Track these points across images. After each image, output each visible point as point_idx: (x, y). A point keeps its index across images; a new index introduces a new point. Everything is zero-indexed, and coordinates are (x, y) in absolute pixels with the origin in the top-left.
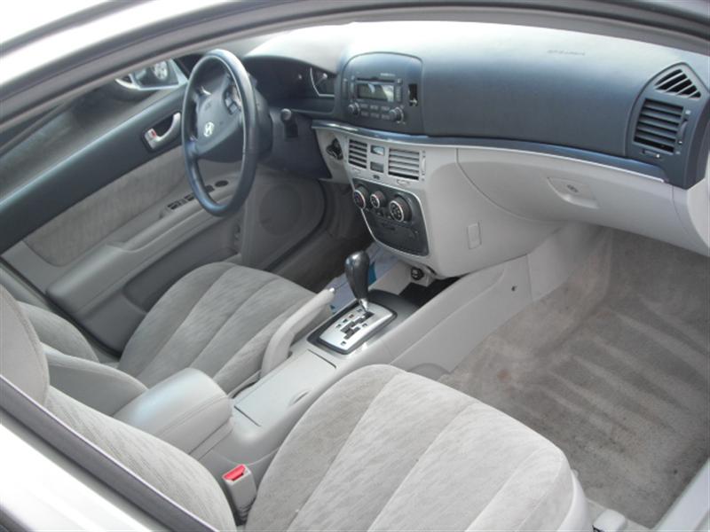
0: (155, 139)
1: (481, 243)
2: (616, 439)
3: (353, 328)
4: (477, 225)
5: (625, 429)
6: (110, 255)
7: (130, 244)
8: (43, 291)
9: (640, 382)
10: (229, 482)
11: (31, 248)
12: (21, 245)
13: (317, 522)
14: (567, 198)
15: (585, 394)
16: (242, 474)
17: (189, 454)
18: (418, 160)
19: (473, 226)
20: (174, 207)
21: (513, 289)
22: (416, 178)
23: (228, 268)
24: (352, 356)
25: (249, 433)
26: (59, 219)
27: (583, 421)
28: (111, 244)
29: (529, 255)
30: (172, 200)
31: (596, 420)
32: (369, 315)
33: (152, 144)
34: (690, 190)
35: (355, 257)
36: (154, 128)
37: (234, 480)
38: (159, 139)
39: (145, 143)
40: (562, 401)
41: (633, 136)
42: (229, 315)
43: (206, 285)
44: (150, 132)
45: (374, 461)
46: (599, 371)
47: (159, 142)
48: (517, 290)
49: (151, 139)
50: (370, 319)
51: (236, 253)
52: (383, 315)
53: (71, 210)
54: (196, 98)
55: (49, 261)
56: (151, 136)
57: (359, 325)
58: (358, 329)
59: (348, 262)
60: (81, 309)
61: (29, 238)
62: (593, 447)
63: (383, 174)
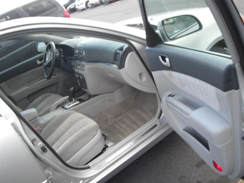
0: (39, 62)
1: (99, 87)
2: (123, 133)
5: (126, 131)
6: (25, 88)
7: (30, 86)
11: (6, 84)
12: (4, 83)
14: (110, 75)
18: (84, 67)
20: (42, 79)
21: (110, 100)
22: (84, 71)
24: (68, 110)
25: (42, 122)
29: (114, 93)
30: (42, 78)
32: (74, 102)
33: (38, 64)
34: (121, 70)
35: (72, 88)
36: (39, 60)
39: (36, 63)
41: (114, 60)
42: (48, 103)
47: (40, 63)
48: (111, 101)
52: (77, 102)
53: (17, 77)
54: (47, 53)
55: (10, 88)
57: (71, 104)
59: (70, 89)
61: (6, 82)
62: (118, 135)
63: (80, 70)
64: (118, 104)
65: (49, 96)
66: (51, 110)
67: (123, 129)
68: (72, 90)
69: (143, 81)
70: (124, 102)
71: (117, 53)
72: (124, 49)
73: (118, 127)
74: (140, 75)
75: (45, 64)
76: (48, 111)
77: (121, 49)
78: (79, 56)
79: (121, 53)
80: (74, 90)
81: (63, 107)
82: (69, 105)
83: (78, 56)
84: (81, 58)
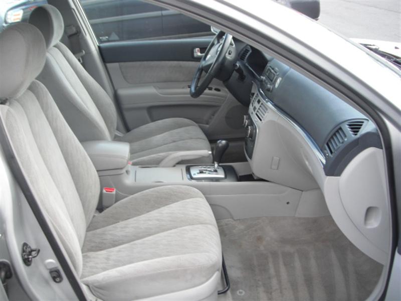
0: (197, 53)
1: (277, 169)
2: (273, 294)
3: (204, 172)
4: (278, 159)
5: (281, 292)
7: (160, 91)
8: (116, 88)
9: (309, 281)
10: (104, 191)
11: (120, 68)
12: (116, 65)
13: (122, 228)
15: (283, 270)
16: (111, 192)
17: (98, 171)
18: (265, 112)
19: (276, 159)
21: (288, 203)
22: (261, 120)
23: (194, 125)
24: (193, 182)
25: (129, 181)
26: (138, 63)
27: (269, 278)
28: (155, 87)
29: (304, 192)
31: (274, 282)
32: (216, 171)
33: (195, 55)
34: (328, 177)
35: (224, 142)
36: (200, 49)
37: (107, 191)
38: (199, 54)
39: (193, 52)
40: (271, 265)
41: (326, 142)
42: (174, 142)
43: (180, 126)
44: (197, 49)
45: (158, 220)
46: (298, 264)
47: (198, 56)
48: (289, 205)
49: (196, 52)
50: (215, 173)
51: (207, 124)
52: (221, 175)
54: (216, 42)
55: (125, 78)
56: (197, 51)
57: (207, 172)
58: (205, 173)
59: (219, 142)
60: (125, 105)
61: (122, 64)
62: (261, 289)
63: (254, 113)
64: (300, 218)
65: (188, 125)
66: (163, 163)
67: (280, 282)
68: (220, 145)
69: (369, 227)
70: (315, 221)
71: (341, 129)
72: (363, 130)
73: (272, 271)
74: (369, 210)
75: (203, 63)
76: (156, 163)
77: (356, 126)
78: (267, 84)
79: (351, 136)
80: (226, 147)
81: (188, 170)
82: (201, 172)
83: (265, 81)
84: (269, 90)
